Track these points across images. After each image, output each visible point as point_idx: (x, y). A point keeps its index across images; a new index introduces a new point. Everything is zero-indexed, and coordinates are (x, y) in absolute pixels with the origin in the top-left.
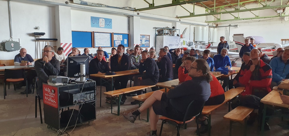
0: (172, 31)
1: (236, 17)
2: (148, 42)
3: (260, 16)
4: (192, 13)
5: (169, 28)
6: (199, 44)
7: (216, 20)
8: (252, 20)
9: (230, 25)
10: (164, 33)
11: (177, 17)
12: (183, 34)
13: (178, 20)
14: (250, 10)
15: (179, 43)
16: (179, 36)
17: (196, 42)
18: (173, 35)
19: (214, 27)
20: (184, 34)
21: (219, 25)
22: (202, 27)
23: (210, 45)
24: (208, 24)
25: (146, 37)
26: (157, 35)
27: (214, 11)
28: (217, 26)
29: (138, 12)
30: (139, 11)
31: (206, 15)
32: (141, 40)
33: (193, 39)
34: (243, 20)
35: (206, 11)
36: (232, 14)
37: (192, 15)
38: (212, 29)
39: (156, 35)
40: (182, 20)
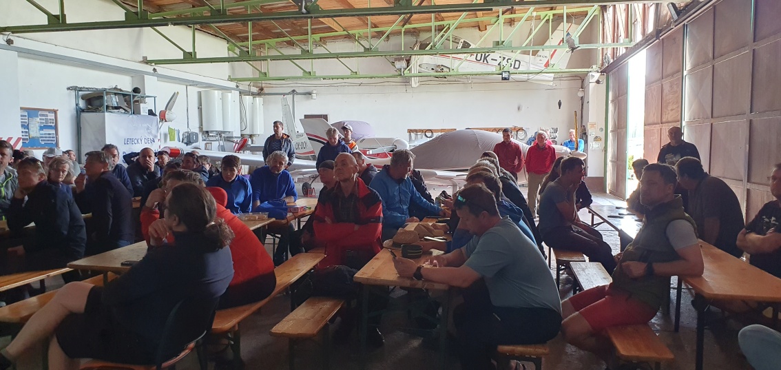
0: (131, 101)
1: (307, 71)
2: (53, 132)
3: (361, 73)
4: (190, 53)
5: (121, 90)
6: (214, 139)
7: (257, 75)
8: (345, 80)
9: (294, 91)
10: (106, 104)
11: (146, 61)
12: (166, 109)
13: (149, 68)
14: (337, 56)
15: (156, 137)
16: (155, 115)
17: (207, 132)
18: (136, 112)
19: (253, 94)
20: (170, 110)
21: (266, 90)
22: (220, 92)
23: (245, 141)
24: (237, 86)
25: (43, 115)
26: (83, 111)
27: (248, 52)
28: (261, 92)
29: (12, 38)
30: (13, 33)
31: (229, 62)
32: (25, 126)
33: (197, 125)
34: (324, 79)
35: (229, 49)
36: (296, 61)
37: (190, 58)
38: (248, 99)
39: (80, 111)
40: (161, 69)
